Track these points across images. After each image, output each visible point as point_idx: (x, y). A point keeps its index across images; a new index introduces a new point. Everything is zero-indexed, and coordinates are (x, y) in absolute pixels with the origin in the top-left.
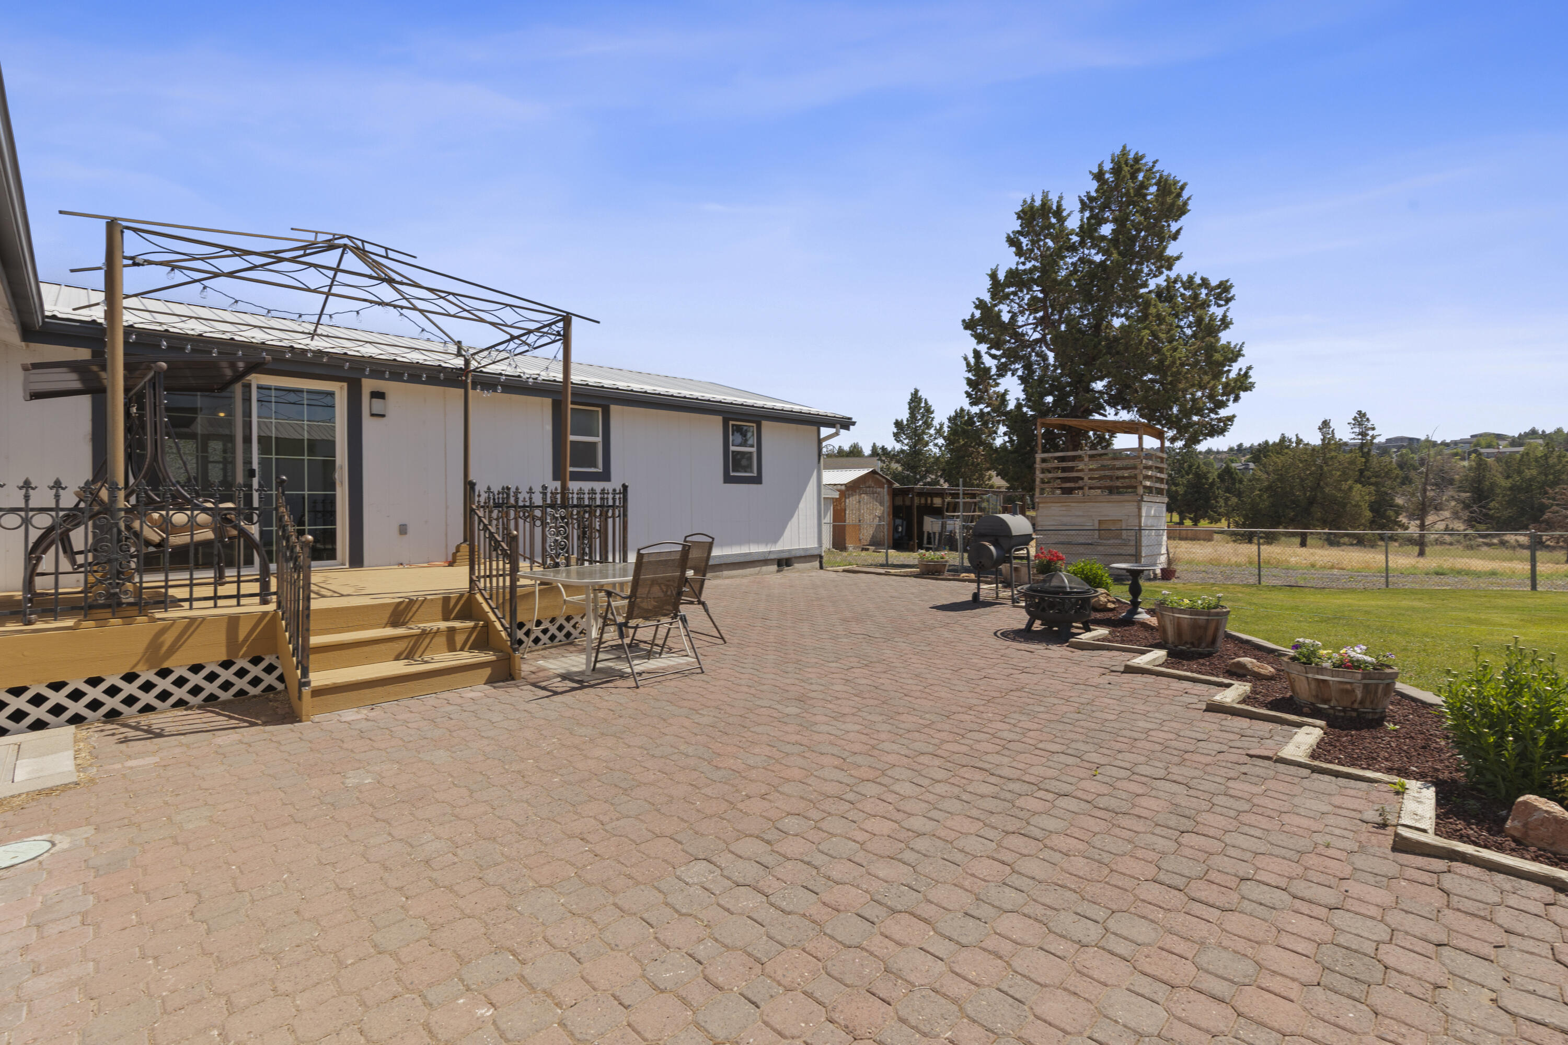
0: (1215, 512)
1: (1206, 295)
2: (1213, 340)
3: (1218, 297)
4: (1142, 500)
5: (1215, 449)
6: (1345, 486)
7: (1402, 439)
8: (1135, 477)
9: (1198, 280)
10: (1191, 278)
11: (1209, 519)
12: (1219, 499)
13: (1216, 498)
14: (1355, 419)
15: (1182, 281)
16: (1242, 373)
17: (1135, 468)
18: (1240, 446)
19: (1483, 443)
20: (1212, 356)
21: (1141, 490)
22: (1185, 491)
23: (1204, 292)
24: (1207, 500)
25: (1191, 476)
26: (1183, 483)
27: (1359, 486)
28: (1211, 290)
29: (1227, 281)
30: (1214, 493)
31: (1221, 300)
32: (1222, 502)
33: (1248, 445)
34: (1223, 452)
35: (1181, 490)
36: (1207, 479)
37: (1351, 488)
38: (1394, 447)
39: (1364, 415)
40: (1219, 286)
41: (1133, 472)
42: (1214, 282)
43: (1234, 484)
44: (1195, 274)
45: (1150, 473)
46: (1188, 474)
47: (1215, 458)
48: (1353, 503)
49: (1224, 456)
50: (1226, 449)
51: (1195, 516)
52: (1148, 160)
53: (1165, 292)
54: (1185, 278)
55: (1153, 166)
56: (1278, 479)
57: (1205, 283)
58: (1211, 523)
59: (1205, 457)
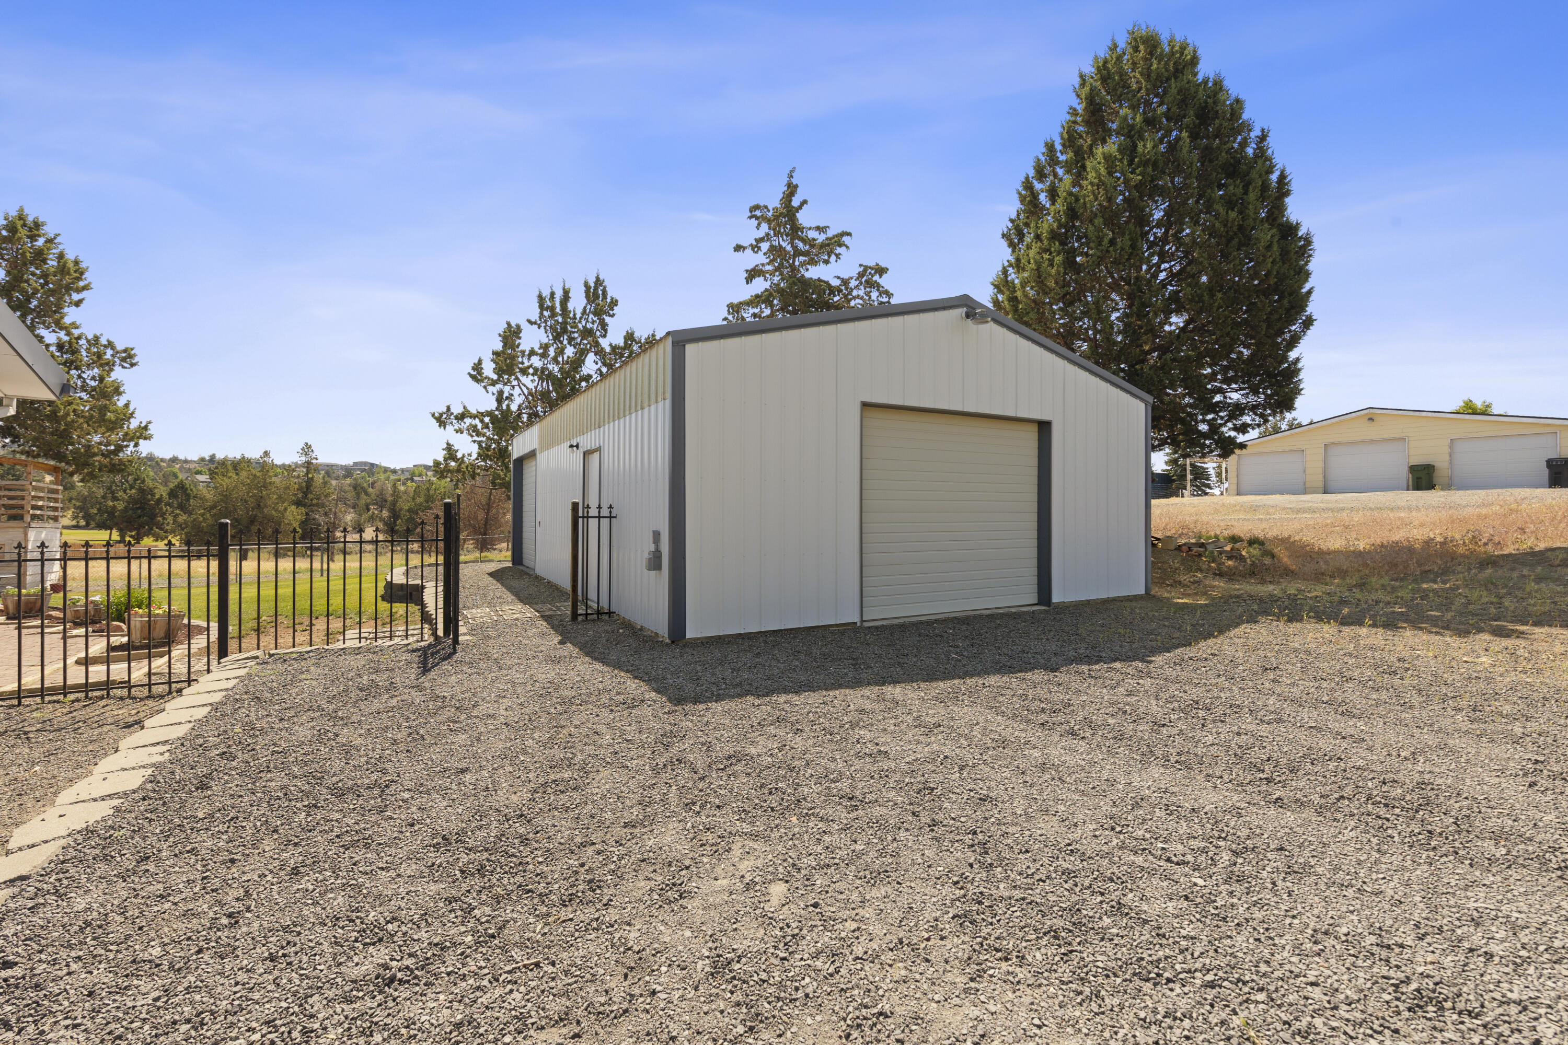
0: (161, 529)
1: (112, 355)
2: (108, 403)
3: (123, 360)
4: (29, 526)
5: (182, 457)
6: (281, 508)
7: (365, 463)
8: (22, 507)
9: (103, 341)
10: (97, 338)
11: (153, 536)
12: (167, 516)
13: (163, 515)
14: (303, 449)
15: (86, 339)
16: (143, 425)
17: (23, 498)
18: (213, 457)
19: (417, 472)
20: (105, 415)
21: (28, 518)
22: (126, 507)
23: (109, 352)
24: (153, 517)
25: (133, 491)
26: (123, 498)
27: (293, 507)
28: (117, 352)
29: (132, 349)
30: (162, 509)
31: (126, 362)
32: (170, 519)
33: (222, 457)
34: (191, 461)
35: (120, 505)
36: (153, 495)
37: (286, 509)
38: (359, 469)
39: (310, 446)
40: (125, 351)
41: (20, 502)
42: (120, 347)
43: (188, 500)
44: (101, 335)
45: (40, 503)
46: (132, 487)
47: (181, 469)
48: (286, 522)
49: (192, 466)
50: (196, 459)
51: (138, 534)
52: (49, 230)
53: (67, 344)
54: (90, 337)
55: (55, 238)
56: (222, 500)
57: (110, 345)
58: (157, 540)
59: (169, 466)
